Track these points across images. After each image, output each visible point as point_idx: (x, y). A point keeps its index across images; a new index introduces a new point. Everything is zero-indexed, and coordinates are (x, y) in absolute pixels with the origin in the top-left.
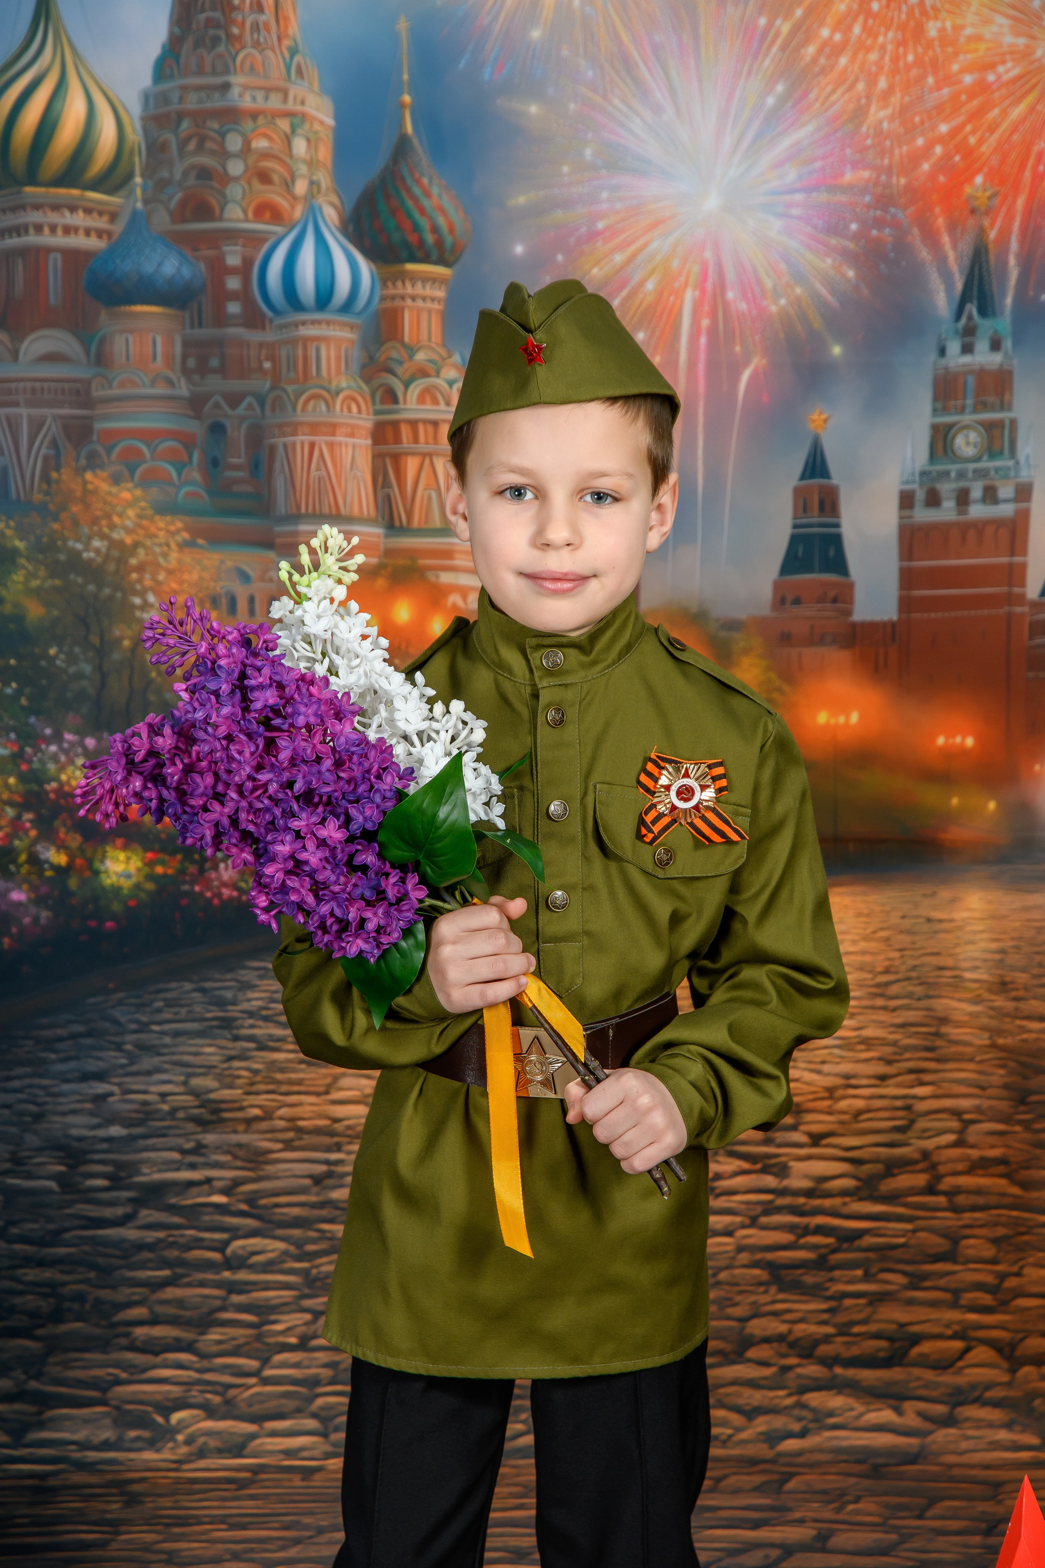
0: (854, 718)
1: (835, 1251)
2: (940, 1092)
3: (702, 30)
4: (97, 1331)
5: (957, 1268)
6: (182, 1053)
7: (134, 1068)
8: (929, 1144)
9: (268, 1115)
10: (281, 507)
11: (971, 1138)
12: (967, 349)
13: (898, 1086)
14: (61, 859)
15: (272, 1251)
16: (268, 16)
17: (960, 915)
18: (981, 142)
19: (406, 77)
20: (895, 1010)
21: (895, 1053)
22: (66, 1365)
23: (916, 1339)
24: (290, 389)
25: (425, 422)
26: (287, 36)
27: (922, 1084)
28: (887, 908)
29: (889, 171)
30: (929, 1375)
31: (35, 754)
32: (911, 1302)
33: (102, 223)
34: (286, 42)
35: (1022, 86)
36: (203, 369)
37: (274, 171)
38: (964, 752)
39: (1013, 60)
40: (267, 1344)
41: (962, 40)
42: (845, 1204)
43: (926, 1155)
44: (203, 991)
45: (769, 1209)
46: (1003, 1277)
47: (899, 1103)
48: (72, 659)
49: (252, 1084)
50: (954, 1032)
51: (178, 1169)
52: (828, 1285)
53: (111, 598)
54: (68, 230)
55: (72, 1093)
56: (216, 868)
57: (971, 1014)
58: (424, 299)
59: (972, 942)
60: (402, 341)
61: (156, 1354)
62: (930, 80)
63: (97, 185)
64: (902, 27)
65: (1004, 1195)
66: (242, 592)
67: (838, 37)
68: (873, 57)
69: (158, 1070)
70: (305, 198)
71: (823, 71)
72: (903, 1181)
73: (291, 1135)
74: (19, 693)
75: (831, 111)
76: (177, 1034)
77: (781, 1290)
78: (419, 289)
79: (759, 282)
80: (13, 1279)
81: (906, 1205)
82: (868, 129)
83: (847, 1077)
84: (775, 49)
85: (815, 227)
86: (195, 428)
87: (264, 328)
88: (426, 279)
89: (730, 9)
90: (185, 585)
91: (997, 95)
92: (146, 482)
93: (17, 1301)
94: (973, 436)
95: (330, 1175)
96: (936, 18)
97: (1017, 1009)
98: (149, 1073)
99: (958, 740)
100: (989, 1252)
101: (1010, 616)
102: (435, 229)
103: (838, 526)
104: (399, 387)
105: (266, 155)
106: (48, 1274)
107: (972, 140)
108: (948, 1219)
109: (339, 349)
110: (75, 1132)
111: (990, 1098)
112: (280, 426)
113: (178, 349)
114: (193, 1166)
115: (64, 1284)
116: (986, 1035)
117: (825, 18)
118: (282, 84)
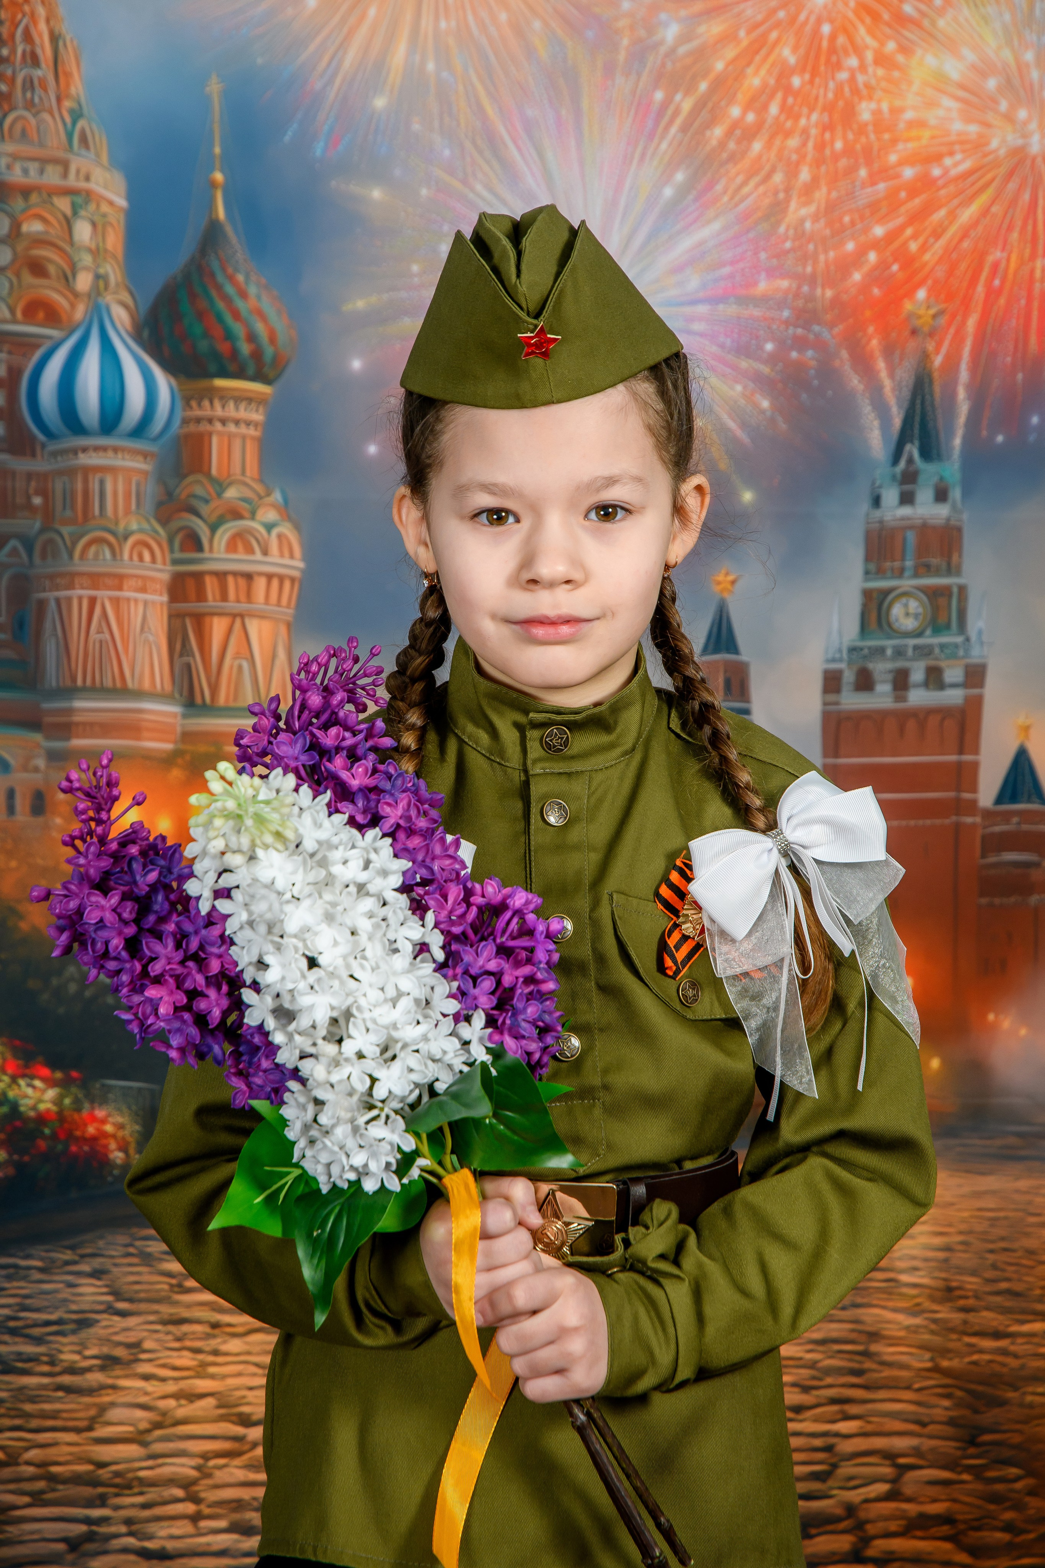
2: (869, 1428)
3: (585, 104)
8: (855, 1496)
9: (12, 1459)
10: (52, 677)
11: (908, 1490)
12: (907, 499)
13: (816, 1420)
16: (45, 71)
18: (924, 248)
19: (217, 150)
21: (814, 1378)
24: (66, 530)
25: (235, 574)
26: (68, 96)
27: (847, 1417)
29: (812, 280)
34: (67, 104)
35: (973, 184)
37: (49, 260)
39: (963, 151)
41: (902, 125)
43: (851, 1510)
47: (818, 1442)
50: (886, 1351)
57: (907, 1328)
58: (237, 422)
60: (208, 474)
62: (863, 173)
64: (829, 108)
65: (949, 1562)
67: (751, 117)
68: (793, 142)
70: (89, 295)
71: (733, 158)
72: (823, 1544)
73: (41, 1485)
75: (742, 206)
78: (231, 411)
82: (787, 230)
84: (673, 130)
85: (722, 346)
87: (33, 455)
88: (240, 398)
89: (619, 80)
91: (943, 192)
94: (913, 605)
95: (90, 1537)
96: (870, 98)
97: (965, 1322)
101: (958, 828)
102: (251, 337)
104: (204, 532)
105: (40, 241)
107: (913, 246)
109: (128, 482)
111: (931, 1437)
112: (52, 577)
116: (928, 1355)
117: (735, 94)
118: (61, 154)
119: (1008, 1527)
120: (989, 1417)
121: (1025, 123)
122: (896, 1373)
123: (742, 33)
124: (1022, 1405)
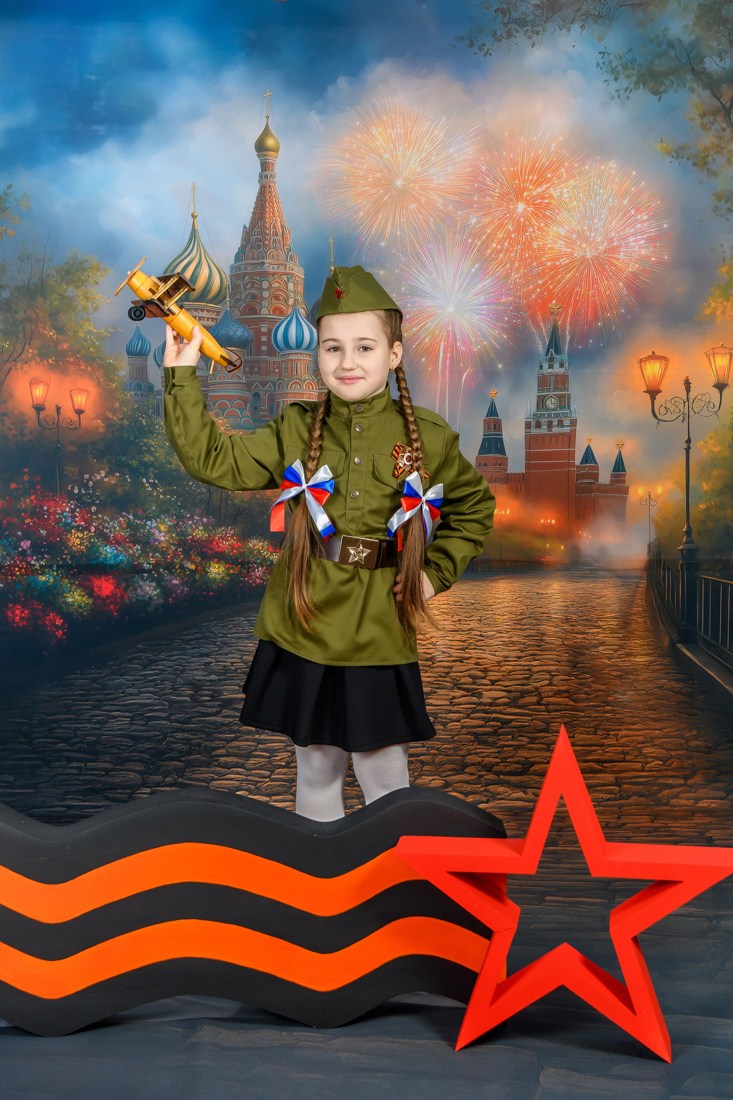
0: (508, 512)
1: (500, 728)
2: (543, 663)
3: (447, 243)
4: (206, 759)
5: (549, 735)
6: (240, 646)
7: (221, 652)
8: (538, 685)
11: (554, 682)
13: (526, 661)
14: (193, 567)
16: (279, 237)
17: (550, 591)
18: (554, 287)
19: (332, 261)
20: (524, 630)
21: (524, 648)
22: (193, 772)
23: (533, 764)
24: (286, 379)
26: (286, 245)
27: (535, 660)
28: (521, 588)
29: (520, 296)
30: (537, 778)
31: (183, 525)
32: (531, 749)
33: (214, 317)
34: (286, 247)
35: (570, 267)
36: (252, 372)
37: (281, 295)
38: (552, 525)
39: (566, 257)
40: (273, 765)
41: (547, 249)
42: (505, 709)
43: (537, 689)
44: (248, 621)
45: (475, 711)
47: (526, 668)
48: (198, 487)
50: (548, 639)
51: (238, 693)
52: (498, 742)
54: (200, 319)
55: (196, 662)
56: (254, 571)
57: (554, 632)
59: (556, 603)
61: (229, 768)
62: (535, 264)
63: (212, 301)
64: (524, 244)
65: (567, 705)
67: (499, 247)
68: (512, 255)
69: (230, 653)
70: (293, 305)
71: (494, 259)
72: (528, 699)
74: (177, 500)
75: (497, 275)
76: (238, 638)
77: (479, 744)
79: (470, 339)
80: (172, 737)
81: (528, 710)
82: (511, 282)
83: (506, 657)
84: (475, 251)
85: (491, 318)
86: (248, 395)
87: (276, 356)
89: (458, 236)
91: (560, 270)
92: (227, 417)
93: (174, 746)
94: (554, 400)
96: (537, 241)
97: (573, 629)
98: (227, 654)
99: (549, 521)
101: (569, 471)
103: (501, 435)
105: (278, 289)
106: (186, 735)
107: (551, 287)
108: (545, 715)
109: (304, 364)
110: (197, 678)
111: (562, 666)
112: (281, 394)
115: (192, 739)
116: (560, 640)
117: (494, 240)
118: (284, 262)
119: (586, 693)
120: (579, 659)
121: (585, 249)
122: (551, 646)
123: (496, 221)
124: (590, 655)
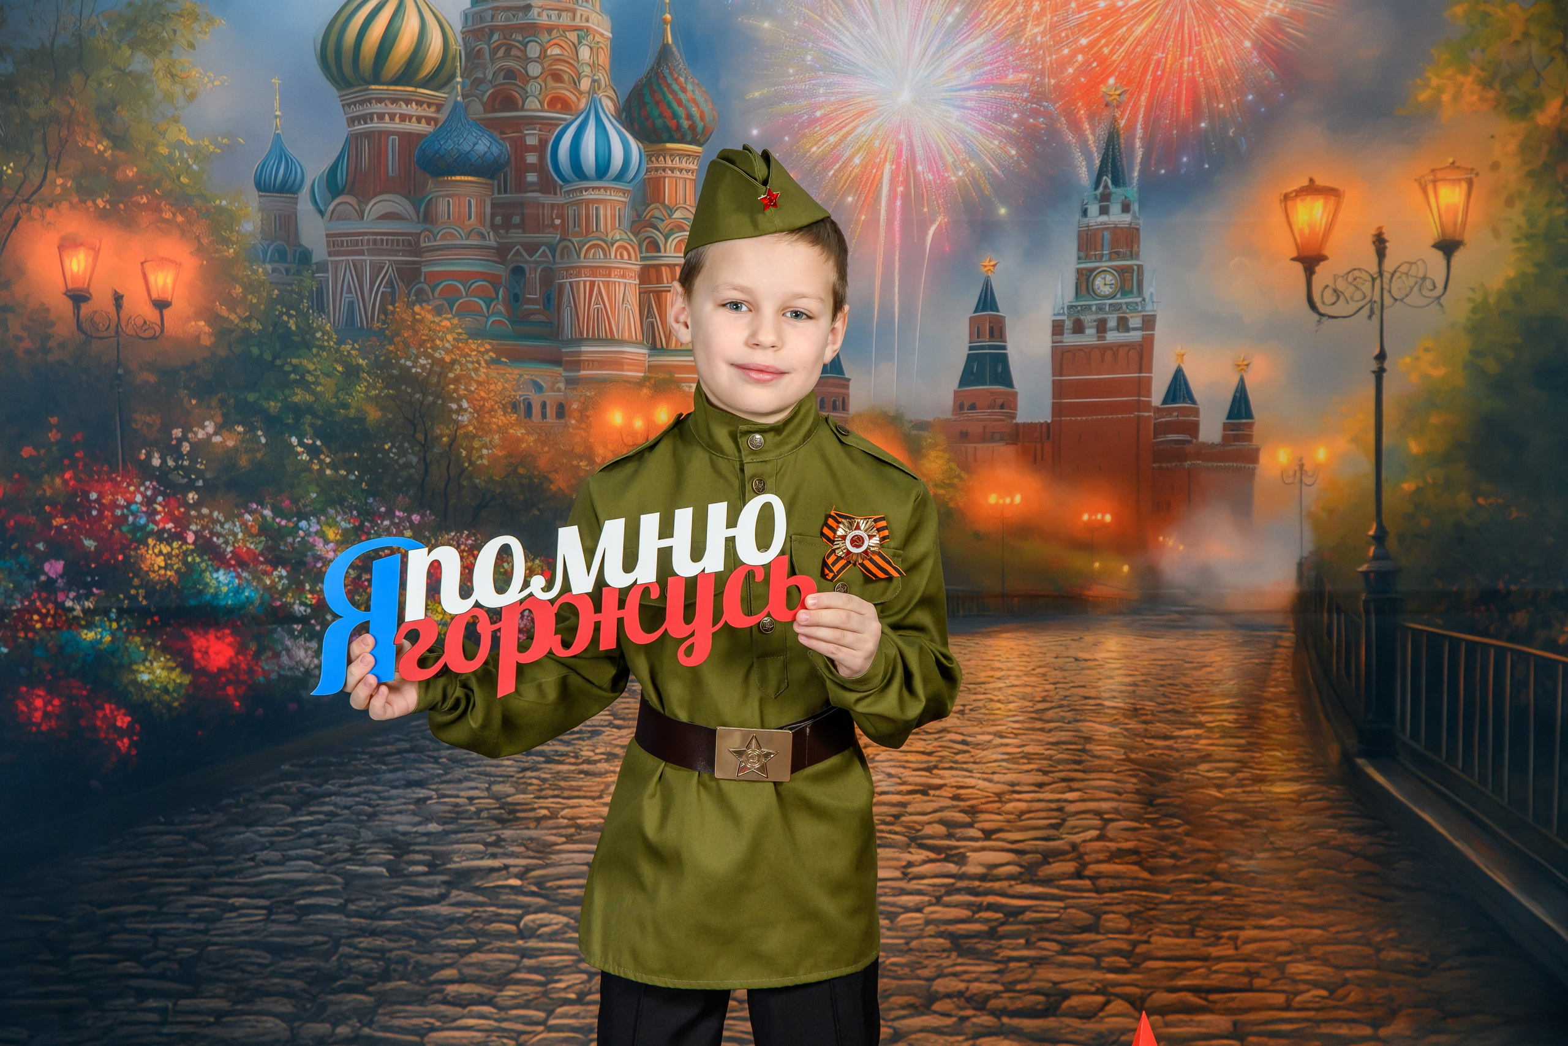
0: (1018, 499)
1: (1002, 924)
2: (1086, 796)
4: (417, 988)
5: (1099, 937)
6: (486, 766)
7: (448, 777)
8: (1077, 838)
9: (554, 815)
10: (568, 333)
11: (1110, 834)
13: (1053, 792)
15: (556, 924)
17: (1101, 656)
18: (1112, 52)
20: (1050, 731)
21: (1050, 766)
22: (392, 1015)
23: (1067, 995)
24: (575, 240)
27: (1072, 790)
28: (1044, 650)
29: (1042, 73)
30: (1076, 1023)
31: (373, 527)
32: (1062, 965)
33: (430, 113)
35: (1142, 12)
36: (507, 225)
37: (564, 72)
38: (1104, 525)
40: (552, 999)
42: (1011, 886)
43: (1074, 847)
45: (951, 890)
46: (1135, 944)
47: (1053, 806)
48: (402, 452)
49: (541, 790)
50: (1096, 749)
51: (482, 858)
52: (997, 951)
53: (434, 403)
54: (403, 118)
55: (399, 797)
57: (1109, 734)
58: (681, 170)
59: (1111, 678)
60: (663, 203)
61: (464, 1007)
62: (1073, 5)
63: (426, 83)
65: (1136, 878)
66: (536, 399)
69: (467, 779)
70: (589, 93)
72: (1057, 868)
73: (572, 830)
74: (360, 479)
75: (996, 29)
77: (960, 956)
78: (677, 163)
79: (942, 157)
80: (350, 945)
81: (1059, 887)
82: (1025, 42)
83: (1013, 784)
85: (985, 116)
86: (501, 271)
87: (555, 194)
88: (682, 155)
90: (492, 394)
91: (1124, 16)
92: (460, 314)
93: (354, 963)
94: (1109, 278)
97: (1146, 730)
98: (460, 781)
99: (1099, 516)
100: (1124, 924)
101: (1138, 419)
102: (689, 117)
103: (1004, 348)
104: (660, 239)
105: (558, 60)
106: (378, 942)
107: (1106, 51)
108: (1091, 899)
109: (614, 209)
110: (400, 828)
111: (1124, 801)
112: (567, 269)
113: (488, 210)
114: (494, 856)
115: (390, 950)
116: (1122, 751)
118: (571, 6)
119: (1173, 856)
120: (1160, 788)
122: (1102, 762)
124: (1180, 781)
